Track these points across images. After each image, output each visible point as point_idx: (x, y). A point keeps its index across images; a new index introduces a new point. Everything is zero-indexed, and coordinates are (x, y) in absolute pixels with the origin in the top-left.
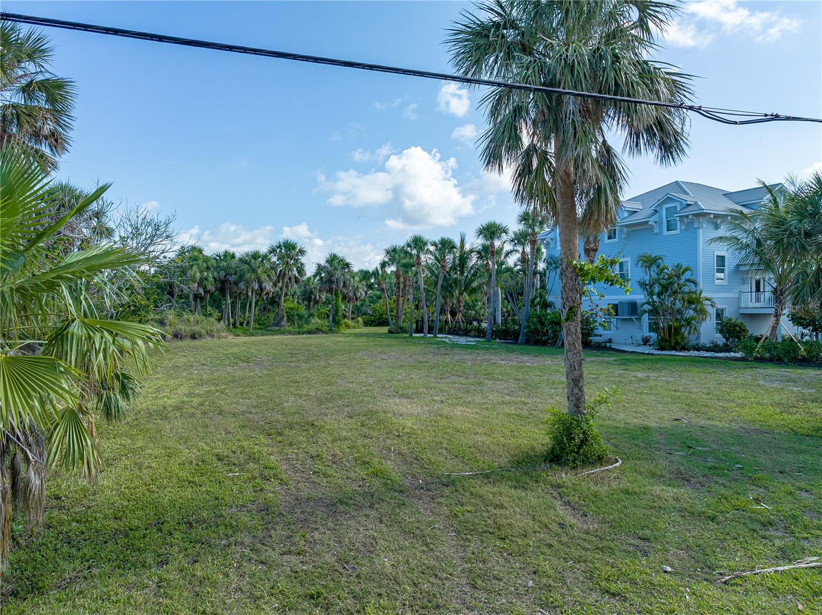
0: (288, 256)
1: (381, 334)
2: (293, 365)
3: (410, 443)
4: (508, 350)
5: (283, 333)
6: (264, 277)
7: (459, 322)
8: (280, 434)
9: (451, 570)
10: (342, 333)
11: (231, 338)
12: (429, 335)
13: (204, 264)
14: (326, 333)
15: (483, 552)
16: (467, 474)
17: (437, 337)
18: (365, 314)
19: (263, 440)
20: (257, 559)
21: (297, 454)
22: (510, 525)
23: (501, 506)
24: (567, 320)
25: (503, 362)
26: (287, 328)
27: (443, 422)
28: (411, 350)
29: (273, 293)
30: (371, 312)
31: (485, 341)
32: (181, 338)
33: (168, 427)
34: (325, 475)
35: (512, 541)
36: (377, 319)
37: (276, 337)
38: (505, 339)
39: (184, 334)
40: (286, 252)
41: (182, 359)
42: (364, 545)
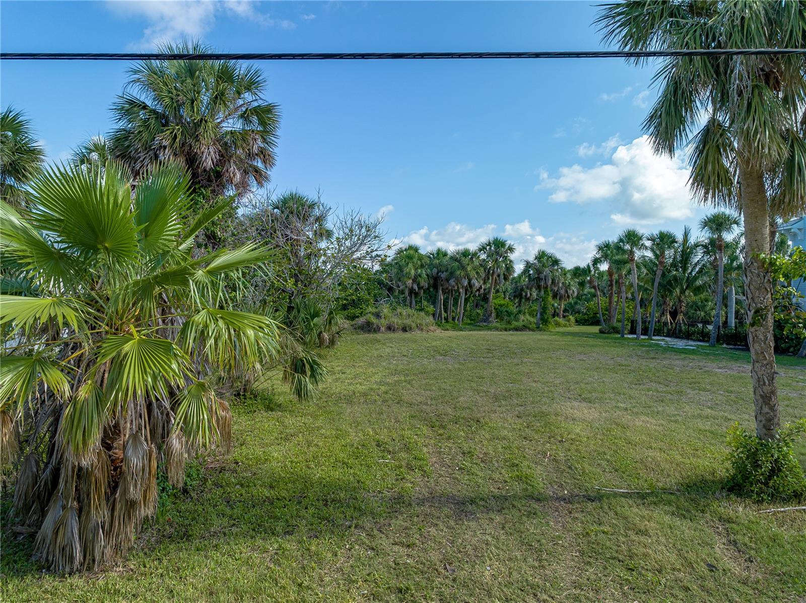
0: (497, 253)
1: (590, 334)
2: (487, 360)
3: (569, 450)
4: (732, 357)
5: (490, 329)
6: (473, 274)
7: (680, 324)
8: (444, 427)
9: (554, 593)
10: (550, 331)
11: (439, 332)
12: (642, 337)
13: (419, 262)
14: (533, 330)
15: (601, 580)
16: (622, 491)
17: (652, 340)
18: (579, 312)
19: (425, 432)
20: (370, 544)
21: (450, 449)
22: (645, 555)
23: (645, 533)
24: (752, 325)
25: (720, 370)
26: (495, 324)
27: (617, 432)
28: (615, 352)
29: (485, 290)
30: (585, 311)
31: (709, 346)
32: (394, 330)
33: (349, 410)
34: (469, 473)
35: (640, 574)
36: (591, 318)
37: (482, 333)
38: (735, 345)
39: (396, 326)
40: (496, 250)
41: (387, 350)
42: (475, 549)
